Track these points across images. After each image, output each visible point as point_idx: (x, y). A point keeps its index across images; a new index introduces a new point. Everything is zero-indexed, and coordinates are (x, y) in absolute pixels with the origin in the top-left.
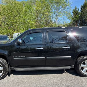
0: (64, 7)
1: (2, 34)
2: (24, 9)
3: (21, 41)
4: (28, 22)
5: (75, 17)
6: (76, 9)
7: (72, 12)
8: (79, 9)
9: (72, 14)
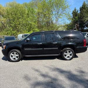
0: (64, 9)
1: (7, 35)
2: (27, 12)
3: (29, 39)
4: (30, 24)
5: (75, 18)
6: (75, 10)
7: (72, 13)
8: (78, 10)
9: (72, 15)
